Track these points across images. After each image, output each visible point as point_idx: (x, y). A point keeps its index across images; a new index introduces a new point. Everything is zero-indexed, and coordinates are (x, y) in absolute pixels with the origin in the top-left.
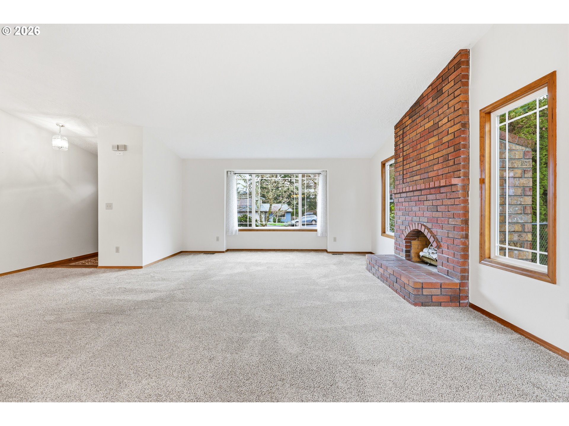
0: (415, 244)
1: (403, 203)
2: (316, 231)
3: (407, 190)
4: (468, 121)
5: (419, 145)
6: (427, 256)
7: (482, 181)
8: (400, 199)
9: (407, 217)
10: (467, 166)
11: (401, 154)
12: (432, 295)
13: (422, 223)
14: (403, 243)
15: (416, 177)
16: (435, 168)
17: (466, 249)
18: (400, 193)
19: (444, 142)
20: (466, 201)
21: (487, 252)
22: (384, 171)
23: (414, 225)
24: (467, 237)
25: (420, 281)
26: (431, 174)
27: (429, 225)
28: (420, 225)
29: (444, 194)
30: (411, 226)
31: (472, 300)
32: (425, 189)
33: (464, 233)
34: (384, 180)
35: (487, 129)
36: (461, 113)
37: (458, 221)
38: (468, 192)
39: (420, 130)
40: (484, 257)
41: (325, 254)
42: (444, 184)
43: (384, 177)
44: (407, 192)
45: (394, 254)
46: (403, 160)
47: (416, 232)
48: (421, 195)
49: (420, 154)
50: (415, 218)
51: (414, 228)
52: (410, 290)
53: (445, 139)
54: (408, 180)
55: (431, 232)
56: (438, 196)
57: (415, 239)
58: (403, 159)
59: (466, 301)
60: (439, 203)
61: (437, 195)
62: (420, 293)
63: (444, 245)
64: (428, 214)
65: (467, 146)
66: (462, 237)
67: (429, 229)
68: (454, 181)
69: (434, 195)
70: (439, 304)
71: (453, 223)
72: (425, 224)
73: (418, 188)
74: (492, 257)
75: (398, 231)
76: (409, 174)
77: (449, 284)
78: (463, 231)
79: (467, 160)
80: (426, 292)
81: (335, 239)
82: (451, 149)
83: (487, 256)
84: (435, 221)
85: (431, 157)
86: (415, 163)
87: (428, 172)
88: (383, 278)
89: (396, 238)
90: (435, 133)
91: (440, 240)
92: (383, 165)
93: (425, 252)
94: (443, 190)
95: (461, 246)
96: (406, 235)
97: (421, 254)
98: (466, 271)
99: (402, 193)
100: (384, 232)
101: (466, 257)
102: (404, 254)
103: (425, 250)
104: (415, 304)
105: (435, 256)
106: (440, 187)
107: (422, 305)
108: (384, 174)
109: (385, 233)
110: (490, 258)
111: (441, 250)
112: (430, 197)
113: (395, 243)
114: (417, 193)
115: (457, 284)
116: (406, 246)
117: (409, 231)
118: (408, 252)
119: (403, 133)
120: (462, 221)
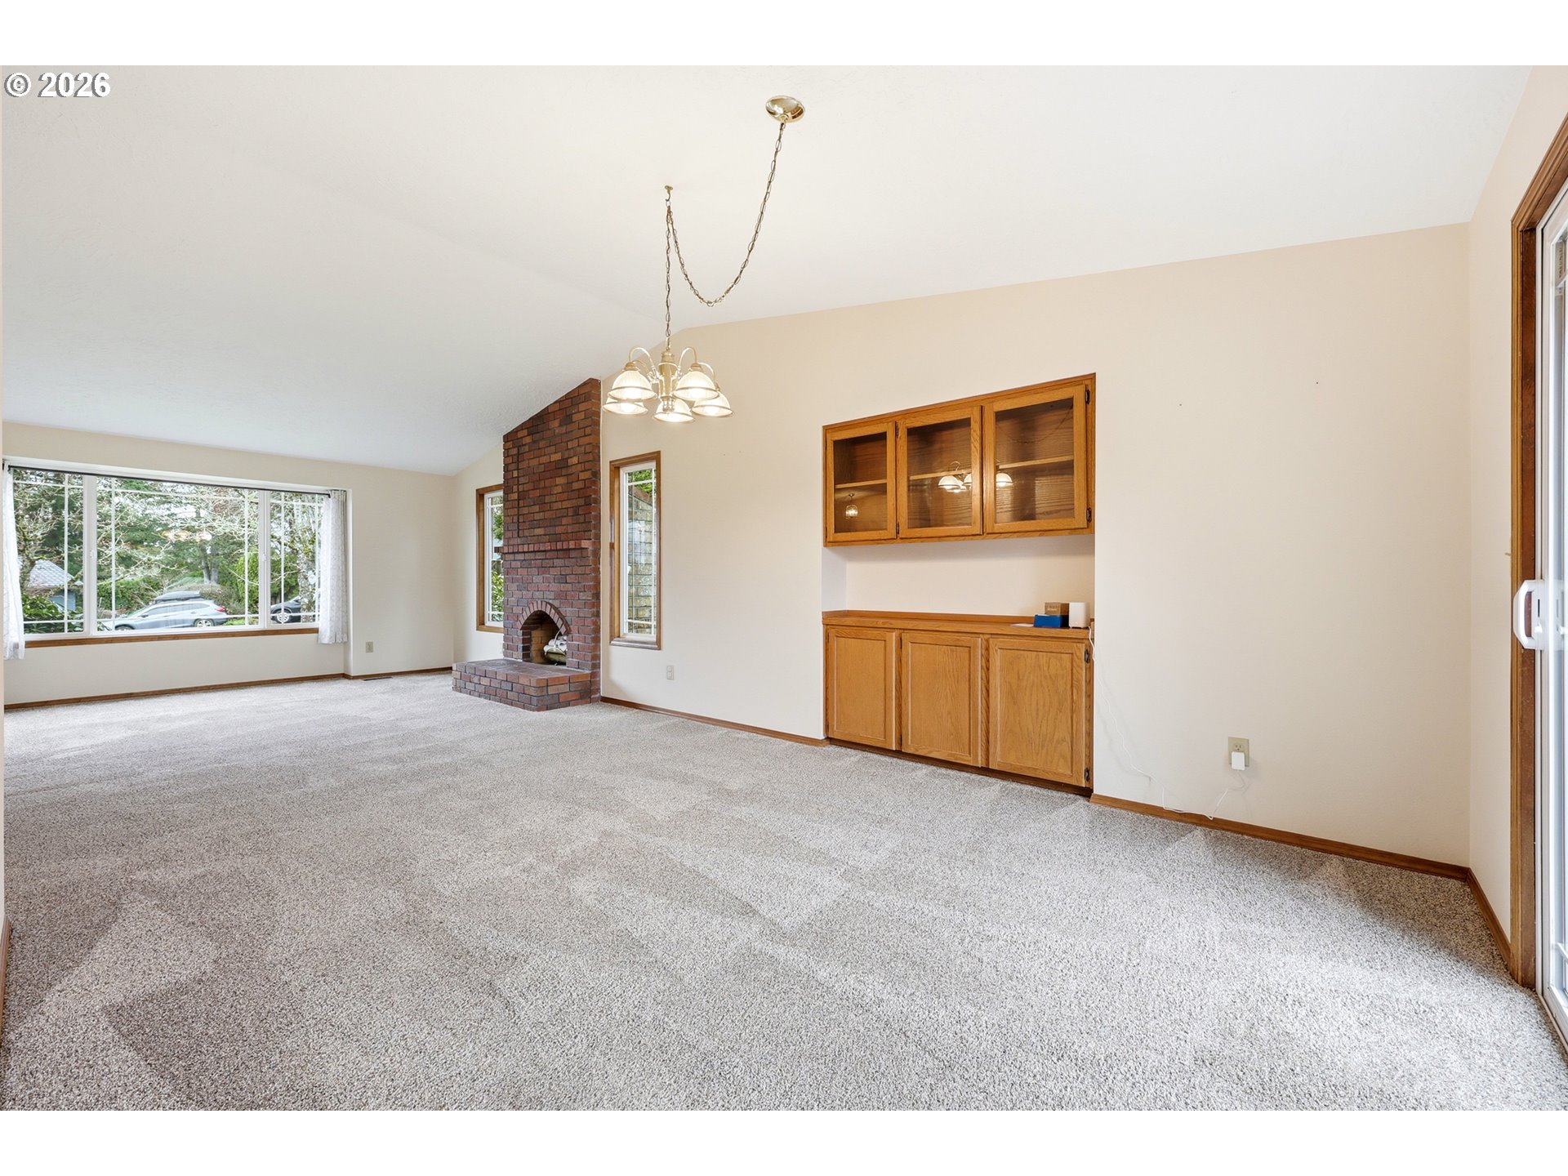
0: (537, 635)
1: (519, 570)
2: (316, 631)
3: (526, 550)
4: (600, 470)
5: (543, 482)
6: (555, 651)
7: (612, 546)
8: (513, 563)
9: (524, 592)
10: (598, 526)
11: (515, 487)
12: (559, 694)
13: (547, 601)
14: (518, 635)
15: (539, 530)
16: (564, 521)
17: (597, 630)
18: (513, 553)
19: (573, 488)
20: (597, 570)
21: (616, 630)
22: (481, 508)
23: (535, 605)
24: (598, 615)
25: (546, 677)
26: (559, 530)
27: (556, 603)
28: (544, 604)
29: (573, 560)
30: (531, 606)
31: (603, 693)
32: (551, 550)
33: (595, 610)
34: (481, 525)
35: (616, 486)
36: (591, 459)
37: (586, 596)
38: (599, 558)
39: (544, 459)
40: (615, 635)
41: (346, 681)
42: (574, 547)
43: (481, 520)
44: (524, 552)
45: (502, 657)
46: (519, 500)
47: (538, 615)
48: (546, 559)
49: (545, 496)
50: (537, 593)
51: (536, 610)
52: (532, 692)
53: (576, 486)
54: (527, 533)
55: (559, 613)
56: (567, 562)
57: (536, 629)
58: (518, 496)
59: (597, 695)
60: (568, 571)
61: (555, 561)
62: (545, 693)
63: (573, 628)
64: (554, 587)
65: (597, 501)
66: (593, 615)
67: (556, 609)
68: (585, 544)
69: (563, 560)
70: (567, 704)
71: (584, 598)
72: (550, 601)
73: (542, 549)
74: (621, 635)
75: (510, 618)
76: (527, 523)
77: (578, 677)
78: (594, 607)
79: (598, 518)
80: (551, 690)
81: (370, 647)
82: (581, 502)
83: (617, 635)
84: (562, 596)
85: (559, 505)
86: (537, 508)
87: (555, 526)
88: (489, 694)
89: (507, 631)
90: (564, 472)
91: (569, 623)
92: (481, 495)
93: (553, 646)
94: (573, 554)
95: (592, 627)
96: (523, 622)
97: (546, 649)
98: (596, 657)
99: (516, 553)
100: (481, 623)
101: (597, 640)
102: (520, 653)
103: (552, 642)
104: (539, 709)
105: (564, 648)
106: (569, 550)
107: (547, 709)
108: (481, 514)
109: (484, 624)
110: (619, 637)
111: (570, 636)
112: (557, 562)
113: (505, 639)
114: (539, 556)
115: (587, 674)
116: (524, 641)
117: (529, 614)
118: (526, 649)
119: (518, 454)
120: (593, 594)
